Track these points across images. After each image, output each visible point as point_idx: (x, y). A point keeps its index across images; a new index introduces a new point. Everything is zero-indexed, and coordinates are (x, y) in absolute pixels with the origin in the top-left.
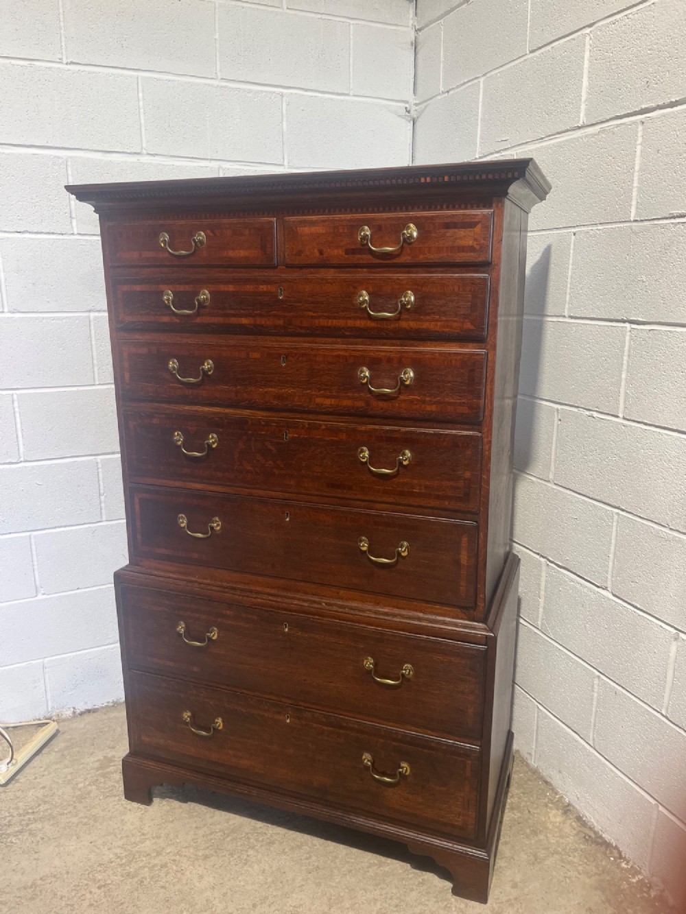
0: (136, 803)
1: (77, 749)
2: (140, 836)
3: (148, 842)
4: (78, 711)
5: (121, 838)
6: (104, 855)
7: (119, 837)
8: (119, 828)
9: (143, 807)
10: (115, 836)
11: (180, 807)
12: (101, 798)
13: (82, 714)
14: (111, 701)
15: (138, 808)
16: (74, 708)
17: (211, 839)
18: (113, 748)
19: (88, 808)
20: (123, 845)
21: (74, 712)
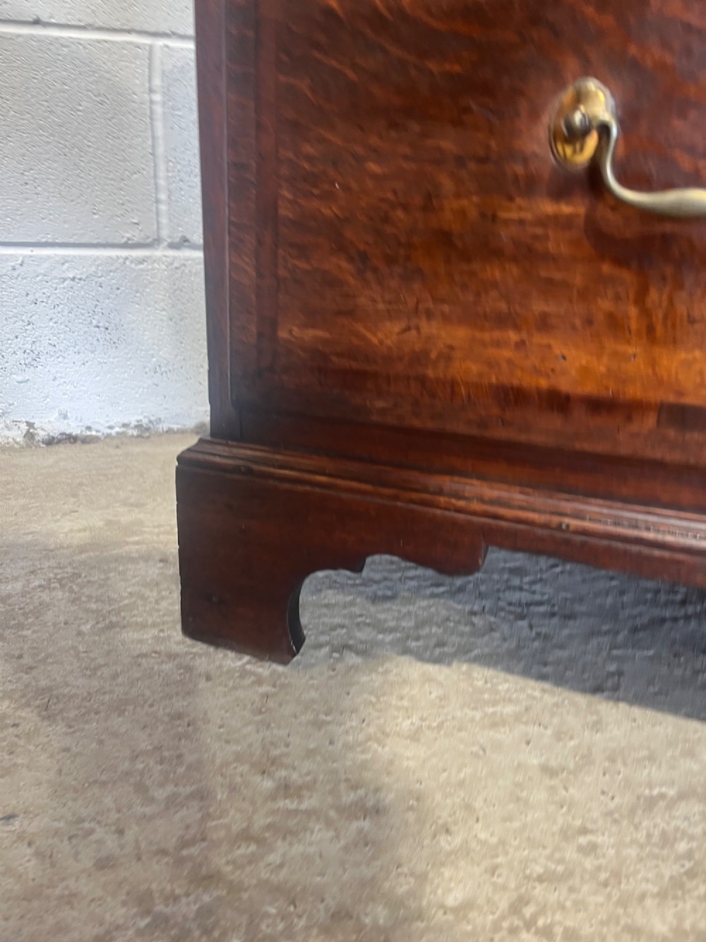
0: (231, 654)
1: (22, 501)
2: (273, 797)
3: (319, 835)
4: (41, 435)
5: (173, 802)
6: (70, 899)
7: (160, 794)
8: (158, 748)
9: (266, 669)
10: (141, 788)
11: (429, 679)
12: (86, 628)
13: (50, 442)
14: (134, 423)
15: (244, 673)
16: (30, 425)
17: (667, 840)
18: (138, 505)
19: (27, 660)
20: (184, 844)
21: (30, 436)
